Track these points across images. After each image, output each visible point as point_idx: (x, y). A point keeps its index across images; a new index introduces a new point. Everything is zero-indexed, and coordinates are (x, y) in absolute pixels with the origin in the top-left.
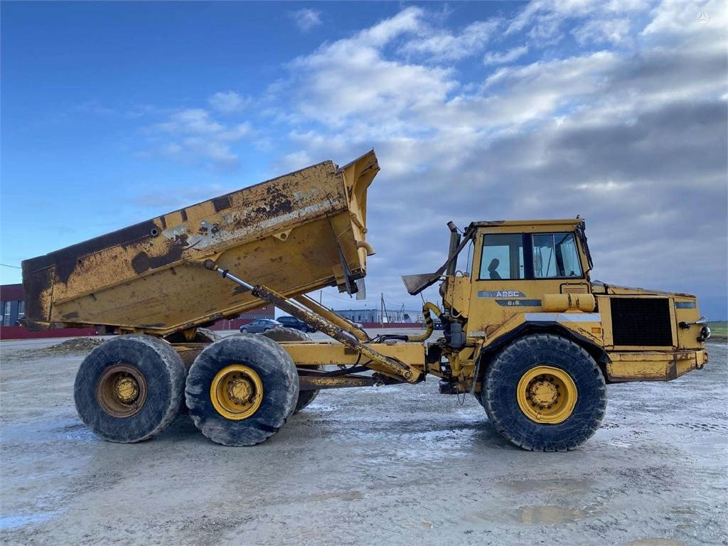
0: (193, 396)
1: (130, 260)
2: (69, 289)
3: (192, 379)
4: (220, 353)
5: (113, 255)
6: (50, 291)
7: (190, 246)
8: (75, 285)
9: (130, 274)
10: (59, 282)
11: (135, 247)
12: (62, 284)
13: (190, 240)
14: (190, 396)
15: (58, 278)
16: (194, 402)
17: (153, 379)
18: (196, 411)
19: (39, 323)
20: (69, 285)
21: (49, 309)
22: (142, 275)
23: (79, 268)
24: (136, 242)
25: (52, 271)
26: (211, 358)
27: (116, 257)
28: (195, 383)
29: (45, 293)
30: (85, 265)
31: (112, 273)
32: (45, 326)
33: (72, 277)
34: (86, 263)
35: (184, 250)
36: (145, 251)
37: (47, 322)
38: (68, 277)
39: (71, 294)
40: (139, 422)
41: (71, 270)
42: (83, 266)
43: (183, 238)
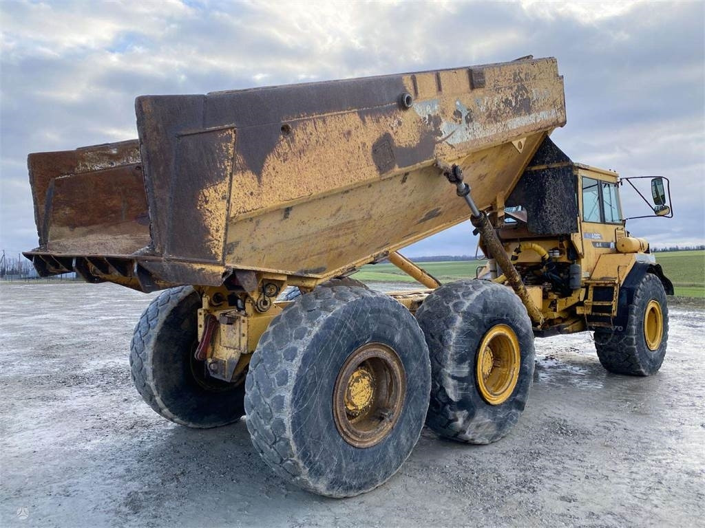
0: (460, 380)
1: (370, 144)
2: (264, 189)
3: (456, 353)
4: (485, 310)
5: (346, 128)
6: (223, 187)
7: (444, 136)
8: (278, 181)
9: (369, 172)
10: (243, 170)
11: (378, 121)
12: (249, 174)
13: (444, 127)
14: (455, 382)
15: (240, 159)
16: (461, 389)
17: (414, 363)
18: (463, 404)
19: (197, 267)
20: (264, 179)
21: (222, 232)
22: (385, 176)
23: (284, 143)
24: (380, 111)
25: (228, 139)
26: (476, 317)
27: (349, 133)
28: (460, 360)
29: (210, 193)
30: (297, 139)
31: (342, 166)
32: (214, 274)
33: (271, 161)
34: (299, 135)
35: (437, 143)
36: (391, 132)
37: (218, 264)
38: (263, 161)
39: (270, 201)
40: (398, 444)
41: (270, 147)
42: (293, 140)
43: (436, 121)
